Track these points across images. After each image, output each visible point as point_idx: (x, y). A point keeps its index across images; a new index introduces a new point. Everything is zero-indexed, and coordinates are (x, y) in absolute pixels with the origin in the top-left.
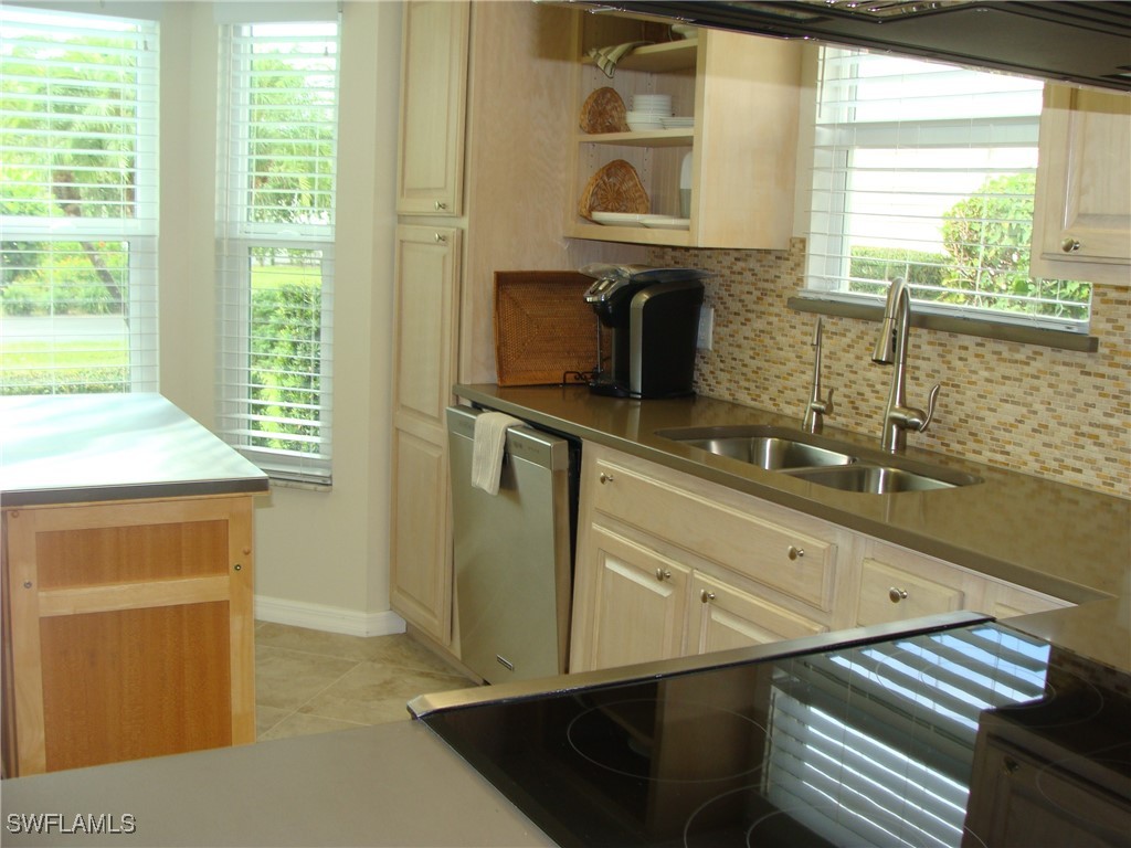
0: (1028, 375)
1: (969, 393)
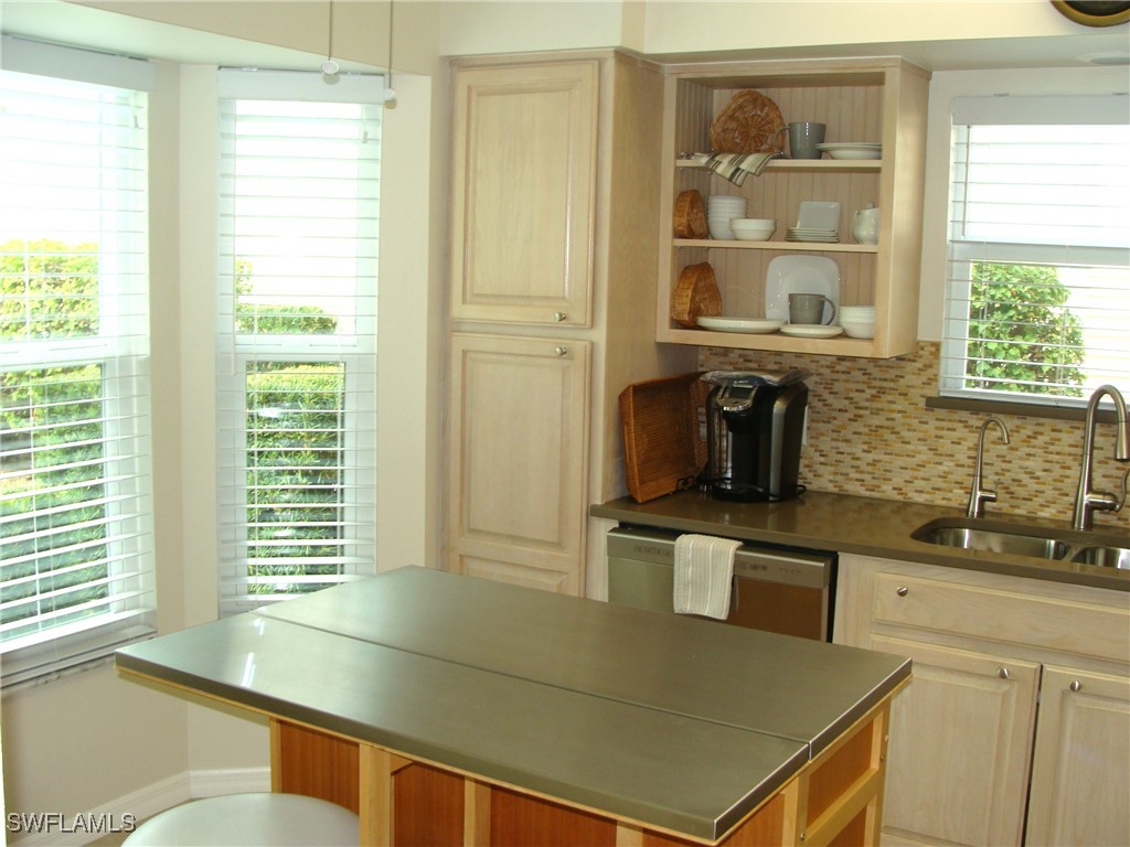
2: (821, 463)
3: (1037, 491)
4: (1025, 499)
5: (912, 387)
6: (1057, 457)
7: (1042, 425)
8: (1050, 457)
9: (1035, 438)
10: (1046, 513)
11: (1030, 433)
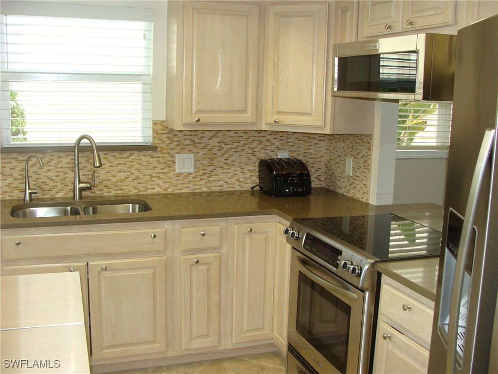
0: (128, 162)
1: (102, 172)
3: (54, 186)
4: (49, 190)
6: (61, 170)
7: (53, 155)
8: (58, 170)
9: (51, 162)
10: (59, 195)
11: (48, 160)
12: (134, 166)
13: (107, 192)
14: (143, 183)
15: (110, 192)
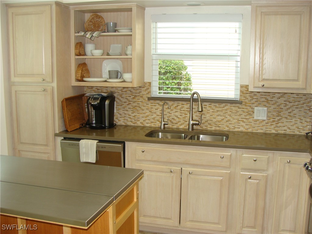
0: (224, 110)
1: (207, 115)
2: (120, 117)
3: (179, 121)
4: (176, 123)
5: (144, 95)
6: (183, 112)
7: (179, 103)
8: (182, 112)
9: (178, 107)
10: (181, 127)
11: (176, 106)
12: (227, 113)
13: (210, 128)
14: (233, 124)
15: (212, 128)
